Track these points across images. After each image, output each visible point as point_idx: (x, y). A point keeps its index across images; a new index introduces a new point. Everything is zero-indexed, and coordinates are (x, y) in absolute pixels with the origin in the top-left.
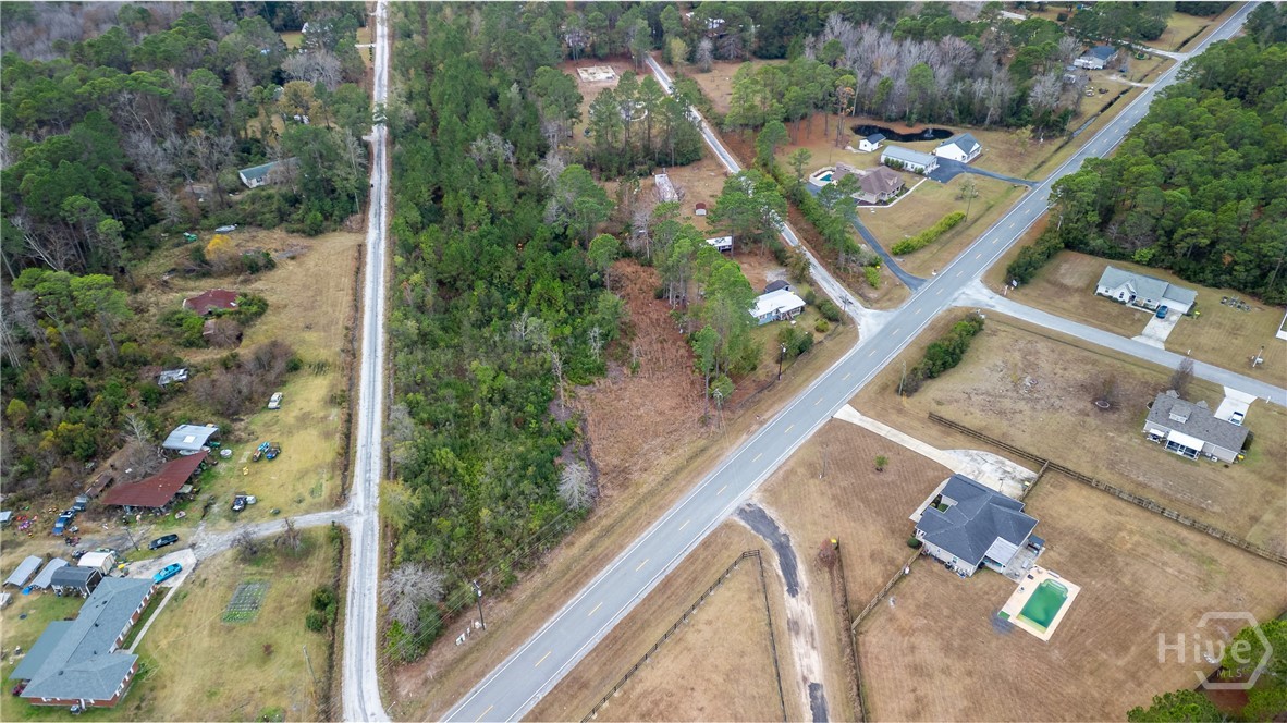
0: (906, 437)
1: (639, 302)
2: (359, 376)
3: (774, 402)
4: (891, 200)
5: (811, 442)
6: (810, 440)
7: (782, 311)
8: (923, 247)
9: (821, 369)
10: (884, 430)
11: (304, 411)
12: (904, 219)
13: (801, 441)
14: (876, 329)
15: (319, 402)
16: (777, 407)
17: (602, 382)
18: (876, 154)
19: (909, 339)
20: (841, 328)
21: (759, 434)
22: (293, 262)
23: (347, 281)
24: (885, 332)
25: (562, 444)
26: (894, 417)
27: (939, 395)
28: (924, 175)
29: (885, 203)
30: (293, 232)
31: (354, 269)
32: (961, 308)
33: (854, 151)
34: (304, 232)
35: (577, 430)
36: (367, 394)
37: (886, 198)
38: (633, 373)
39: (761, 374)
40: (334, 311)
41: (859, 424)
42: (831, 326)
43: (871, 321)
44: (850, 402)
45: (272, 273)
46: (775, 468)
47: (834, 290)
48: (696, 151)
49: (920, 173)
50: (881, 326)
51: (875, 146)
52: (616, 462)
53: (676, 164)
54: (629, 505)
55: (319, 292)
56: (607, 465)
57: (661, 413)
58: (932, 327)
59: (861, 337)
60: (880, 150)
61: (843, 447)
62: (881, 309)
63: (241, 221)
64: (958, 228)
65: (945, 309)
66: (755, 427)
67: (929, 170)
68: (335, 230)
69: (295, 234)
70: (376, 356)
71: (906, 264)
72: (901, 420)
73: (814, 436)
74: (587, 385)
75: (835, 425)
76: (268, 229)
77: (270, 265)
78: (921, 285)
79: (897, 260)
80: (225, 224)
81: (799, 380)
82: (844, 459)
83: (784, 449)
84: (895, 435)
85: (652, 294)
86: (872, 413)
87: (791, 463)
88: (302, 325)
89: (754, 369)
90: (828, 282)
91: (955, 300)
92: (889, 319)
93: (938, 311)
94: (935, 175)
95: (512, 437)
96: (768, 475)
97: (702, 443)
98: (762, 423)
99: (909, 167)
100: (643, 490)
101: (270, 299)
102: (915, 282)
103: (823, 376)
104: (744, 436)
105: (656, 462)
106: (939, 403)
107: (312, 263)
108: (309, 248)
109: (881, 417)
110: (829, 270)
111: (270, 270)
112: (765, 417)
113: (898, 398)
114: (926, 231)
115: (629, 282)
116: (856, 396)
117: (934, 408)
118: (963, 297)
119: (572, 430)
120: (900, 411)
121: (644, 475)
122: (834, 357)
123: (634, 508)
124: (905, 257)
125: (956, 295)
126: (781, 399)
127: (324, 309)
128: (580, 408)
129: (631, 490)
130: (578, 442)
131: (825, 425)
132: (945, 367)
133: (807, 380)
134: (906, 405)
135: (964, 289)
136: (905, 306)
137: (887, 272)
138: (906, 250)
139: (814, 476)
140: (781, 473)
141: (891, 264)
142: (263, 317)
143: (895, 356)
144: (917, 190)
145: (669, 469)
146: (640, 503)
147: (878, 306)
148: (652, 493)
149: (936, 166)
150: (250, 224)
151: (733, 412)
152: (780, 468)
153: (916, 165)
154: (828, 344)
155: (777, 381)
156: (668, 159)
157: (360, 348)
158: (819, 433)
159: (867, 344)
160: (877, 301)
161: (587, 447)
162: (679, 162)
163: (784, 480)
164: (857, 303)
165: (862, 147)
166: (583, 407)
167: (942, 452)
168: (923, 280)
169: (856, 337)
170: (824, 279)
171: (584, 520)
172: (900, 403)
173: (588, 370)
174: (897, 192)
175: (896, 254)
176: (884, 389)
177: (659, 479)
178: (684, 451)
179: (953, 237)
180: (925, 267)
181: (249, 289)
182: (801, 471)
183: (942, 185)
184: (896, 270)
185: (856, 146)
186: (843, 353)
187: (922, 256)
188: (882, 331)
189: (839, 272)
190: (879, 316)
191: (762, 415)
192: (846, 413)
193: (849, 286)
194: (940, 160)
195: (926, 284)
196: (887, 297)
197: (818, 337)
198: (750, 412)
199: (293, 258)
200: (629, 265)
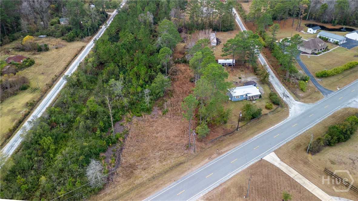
0: (307, 181)
1: (181, 82)
2: (46, 96)
3: (231, 143)
4: (319, 53)
5: (245, 172)
6: (244, 171)
7: (249, 95)
8: (333, 75)
9: (263, 129)
10: (293, 174)
11: (14, 107)
12: (325, 62)
13: (239, 170)
14: (299, 112)
15: (23, 104)
16: (231, 146)
17: (146, 116)
18: (314, 35)
19: (319, 121)
20: (280, 109)
21: (216, 160)
22: (56, 50)
23: (69, 59)
24: (304, 115)
25: (109, 146)
26: (301, 166)
27: (333, 157)
28: (339, 45)
29: (316, 54)
30: (63, 39)
31: (75, 55)
32: (353, 108)
33: (304, 33)
34: (66, 40)
35: (121, 139)
36: (43, 104)
37: (317, 52)
38: (163, 114)
39: (228, 126)
40: (57, 69)
41: (278, 166)
42: (274, 107)
43: (298, 108)
44: (275, 151)
45: (46, 52)
46: (218, 185)
47: (280, 89)
48: (231, 26)
49: (337, 43)
50: (303, 111)
51: (315, 31)
52: (132, 161)
53: (221, 31)
54: (126, 190)
55: (57, 61)
56: (126, 162)
57: (168, 138)
58: (333, 116)
59: (290, 115)
60: (317, 33)
61: (264, 180)
62: (304, 102)
63: (48, 34)
64: (354, 69)
65: (343, 107)
66: (215, 155)
67: (342, 43)
68: (78, 41)
69: (64, 41)
70: (58, 89)
71: (323, 82)
72: (305, 169)
73: (248, 168)
74: (139, 116)
75: (263, 164)
76: (56, 38)
77: (47, 49)
78: (330, 93)
79: (318, 80)
80: (43, 35)
81: (248, 133)
82: (263, 188)
83: (228, 173)
84: (300, 178)
85: (189, 80)
86: (287, 160)
87: (229, 184)
88: (41, 72)
89: (225, 122)
90: (278, 85)
91: (350, 103)
92: (309, 108)
93: (339, 108)
94: (344, 45)
95: (87, 137)
96: (212, 188)
97: (182, 159)
98: (219, 154)
99: (331, 40)
100: (137, 182)
101: (37, 61)
102: (326, 91)
103: (263, 133)
104: (207, 160)
105: (152, 166)
106: (333, 163)
107: (62, 51)
108: (65, 46)
109: (292, 164)
110: (280, 80)
111: (46, 51)
112: (222, 151)
113: (306, 154)
114: (336, 68)
115: (180, 73)
116: (280, 148)
117: (329, 164)
118: (354, 103)
119: (117, 139)
120: (306, 163)
121: (143, 172)
122: (272, 124)
123: (127, 192)
124: (322, 79)
125: (350, 101)
126: (235, 142)
127: (53, 68)
128: (129, 128)
129: (132, 180)
130: (118, 145)
131: (256, 163)
132: (339, 141)
133: (253, 134)
134: (310, 160)
135: (355, 99)
136: (319, 102)
137: (311, 84)
138: (324, 76)
139: (240, 195)
140: (220, 189)
141: (314, 81)
142: (29, 68)
143: (308, 128)
144: (334, 50)
145: (157, 171)
146: (131, 190)
147: (303, 100)
148: (142, 185)
149: (344, 42)
150: (51, 36)
151: (206, 144)
152: (221, 185)
153: (334, 40)
154: (270, 116)
155: (236, 131)
156: (218, 28)
157: (55, 84)
158: (252, 167)
159: (292, 120)
160: (303, 98)
161: (121, 149)
162: (223, 30)
163: (221, 194)
164: (292, 97)
165: (308, 31)
166: (131, 127)
167: (331, 197)
168: (331, 91)
169: (287, 114)
170: (277, 84)
171: (96, 194)
172: (306, 158)
173: (143, 110)
174: (323, 50)
175: (318, 77)
176: (298, 147)
177: (149, 177)
178: (171, 162)
179: (351, 73)
180: (333, 85)
181: (33, 57)
182: (233, 190)
183: (348, 49)
184: (316, 84)
185: (306, 31)
186: (277, 122)
187: (332, 79)
188: (303, 114)
189: (285, 81)
190: (303, 106)
191: (221, 149)
192: (272, 158)
193: (289, 89)
194: (347, 39)
195: (332, 93)
196: (309, 97)
197: (265, 111)
198: (215, 146)
199: (57, 48)
200: (184, 66)
